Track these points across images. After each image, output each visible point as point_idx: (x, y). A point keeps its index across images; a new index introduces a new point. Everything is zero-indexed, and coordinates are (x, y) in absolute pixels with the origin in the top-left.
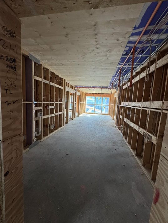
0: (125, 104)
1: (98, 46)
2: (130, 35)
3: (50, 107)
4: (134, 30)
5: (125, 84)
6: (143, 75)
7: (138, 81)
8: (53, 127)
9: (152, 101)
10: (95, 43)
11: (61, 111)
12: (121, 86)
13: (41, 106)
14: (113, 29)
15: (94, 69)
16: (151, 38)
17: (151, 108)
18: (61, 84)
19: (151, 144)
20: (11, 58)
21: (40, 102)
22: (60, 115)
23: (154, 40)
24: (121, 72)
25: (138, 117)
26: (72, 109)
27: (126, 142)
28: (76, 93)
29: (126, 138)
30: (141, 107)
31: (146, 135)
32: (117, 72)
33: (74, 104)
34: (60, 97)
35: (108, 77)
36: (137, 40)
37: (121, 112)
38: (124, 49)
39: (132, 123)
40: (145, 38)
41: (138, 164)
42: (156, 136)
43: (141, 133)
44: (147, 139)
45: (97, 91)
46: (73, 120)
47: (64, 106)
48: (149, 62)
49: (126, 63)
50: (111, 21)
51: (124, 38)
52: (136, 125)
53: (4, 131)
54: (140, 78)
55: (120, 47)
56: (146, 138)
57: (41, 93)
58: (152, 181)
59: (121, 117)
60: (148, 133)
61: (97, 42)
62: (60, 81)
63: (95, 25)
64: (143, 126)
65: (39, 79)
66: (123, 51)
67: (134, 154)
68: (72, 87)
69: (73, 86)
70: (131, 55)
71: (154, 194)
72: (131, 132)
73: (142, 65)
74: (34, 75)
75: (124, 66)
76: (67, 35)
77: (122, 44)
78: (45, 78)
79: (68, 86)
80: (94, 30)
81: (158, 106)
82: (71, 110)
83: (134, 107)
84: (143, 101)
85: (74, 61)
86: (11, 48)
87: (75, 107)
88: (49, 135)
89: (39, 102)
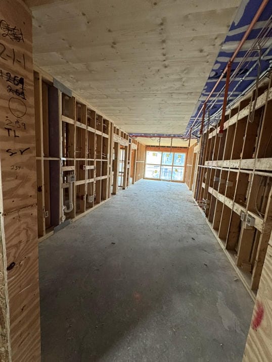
0: (211, 164)
1: (166, 63)
2: (224, 40)
3: (88, 168)
4: (230, 30)
5: (212, 130)
6: (245, 112)
7: (235, 124)
8: (91, 199)
9: (258, 158)
10: (162, 57)
11: (104, 174)
12: (205, 134)
13: (74, 165)
14: (193, 30)
15: (160, 103)
16: (260, 44)
17: (256, 170)
18: (105, 130)
19: (254, 231)
20: (16, 77)
21: (72, 159)
22: (104, 181)
23: (267, 49)
24: (206, 109)
25: (232, 186)
26: (123, 171)
27: (211, 227)
28: (130, 145)
29: (211, 221)
30: (238, 169)
31: (245, 215)
32: (199, 109)
33: (127, 163)
34: (103, 152)
35: (184, 118)
36: (236, 49)
37: (204, 178)
38: (211, 67)
39: (221, 195)
40: (249, 46)
41: (230, 263)
42: (263, 217)
43: (236, 212)
44: (246, 223)
45: (165, 142)
46: (124, 189)
47: (110, 166)
48: (255, 90)
49: (214, 93)
50: (189, 14)
51: (212, 47)
52: (229, 199)
53: (5, 197)
54: (239, 119)
55: (205, 63)
56: (245, 220)
57: (72, 144)
58: (252, 292)
59: (204, 185)
60: (248, 212)
61: (164, 55)
62: (105, 126)
63: (162, 24)
64: (241, 200)
65: (71, 121)
66: (211, 70)
67: (223, 246)
68: (124, 136)
69: (125, 134)
70: (224, 77)
71: (254, 313)
72: (219, 211)
73: (243, 95)
74: (63, 114)
75: (211, 99)
76: (114, 43)
77: (208, 57)
78: (79, 120)
79: (118, 134)
80: (160, 33)
81: (268, 166)
82: (122, 173)
83: (226, 169)
84: (243, 159)
85: (126, 91)
86: (16, 59)
87: (128, 169)
88: (86, 212)
89: (69, 159)
